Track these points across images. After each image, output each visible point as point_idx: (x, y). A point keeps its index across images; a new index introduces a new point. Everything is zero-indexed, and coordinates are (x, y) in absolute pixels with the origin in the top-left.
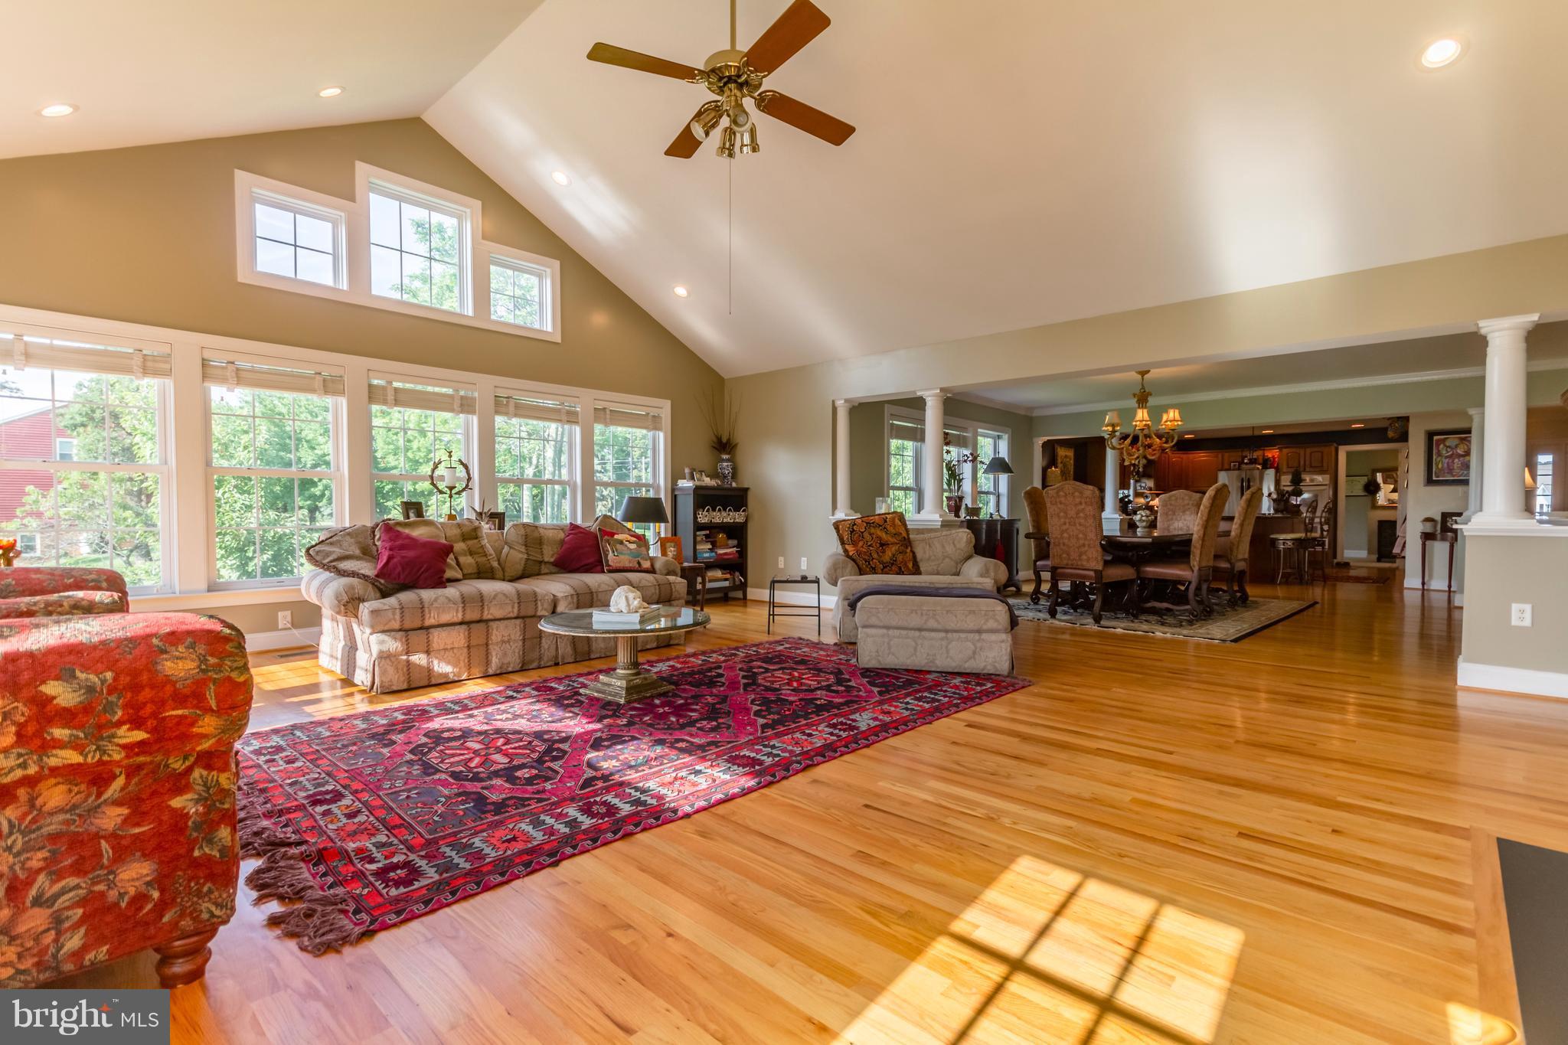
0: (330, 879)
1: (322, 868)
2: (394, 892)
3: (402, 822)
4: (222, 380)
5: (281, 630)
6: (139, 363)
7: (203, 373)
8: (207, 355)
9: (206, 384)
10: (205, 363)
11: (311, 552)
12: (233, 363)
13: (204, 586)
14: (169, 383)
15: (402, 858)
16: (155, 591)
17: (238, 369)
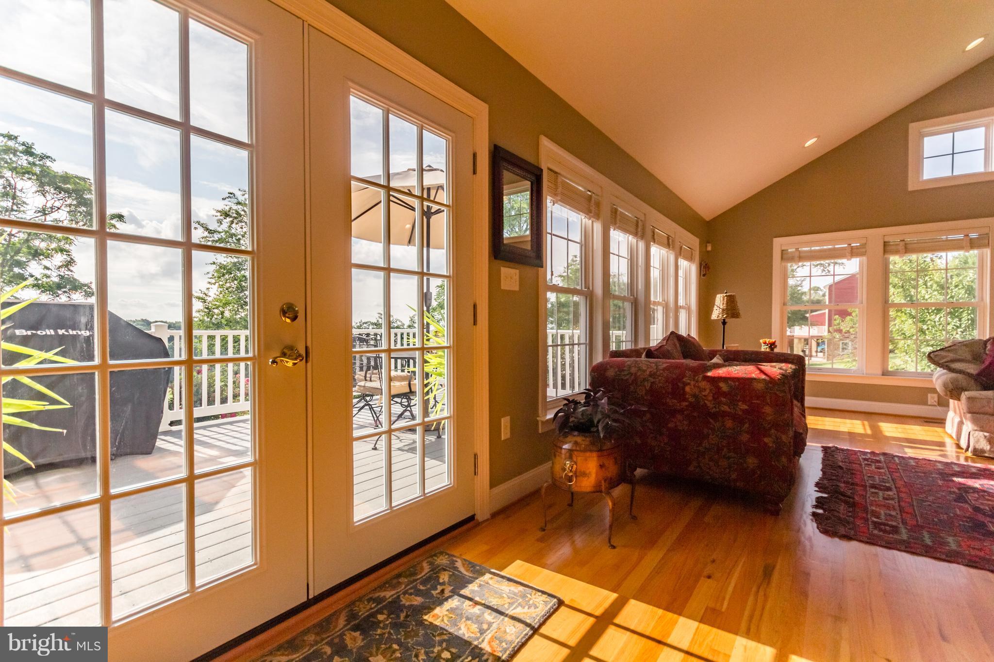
0: (850, 514)
1: (851, 509)
2: (876, 532)
3: (913, 512)
4: (896, 252)
5: (930, 405)
6: (849, 251)
7: (884, 250)
8: (886, 239)
9: (886, 256)
10: (886, 244)
11: (932, 355)
12: (904, 241)
13: (880, 372)
14: (864, 258)
15: (894, 524)
16: (853, 372)
17: (906, 244)
